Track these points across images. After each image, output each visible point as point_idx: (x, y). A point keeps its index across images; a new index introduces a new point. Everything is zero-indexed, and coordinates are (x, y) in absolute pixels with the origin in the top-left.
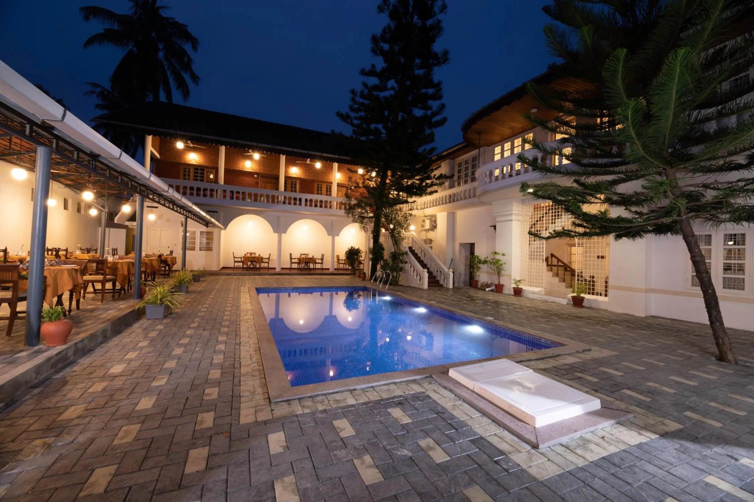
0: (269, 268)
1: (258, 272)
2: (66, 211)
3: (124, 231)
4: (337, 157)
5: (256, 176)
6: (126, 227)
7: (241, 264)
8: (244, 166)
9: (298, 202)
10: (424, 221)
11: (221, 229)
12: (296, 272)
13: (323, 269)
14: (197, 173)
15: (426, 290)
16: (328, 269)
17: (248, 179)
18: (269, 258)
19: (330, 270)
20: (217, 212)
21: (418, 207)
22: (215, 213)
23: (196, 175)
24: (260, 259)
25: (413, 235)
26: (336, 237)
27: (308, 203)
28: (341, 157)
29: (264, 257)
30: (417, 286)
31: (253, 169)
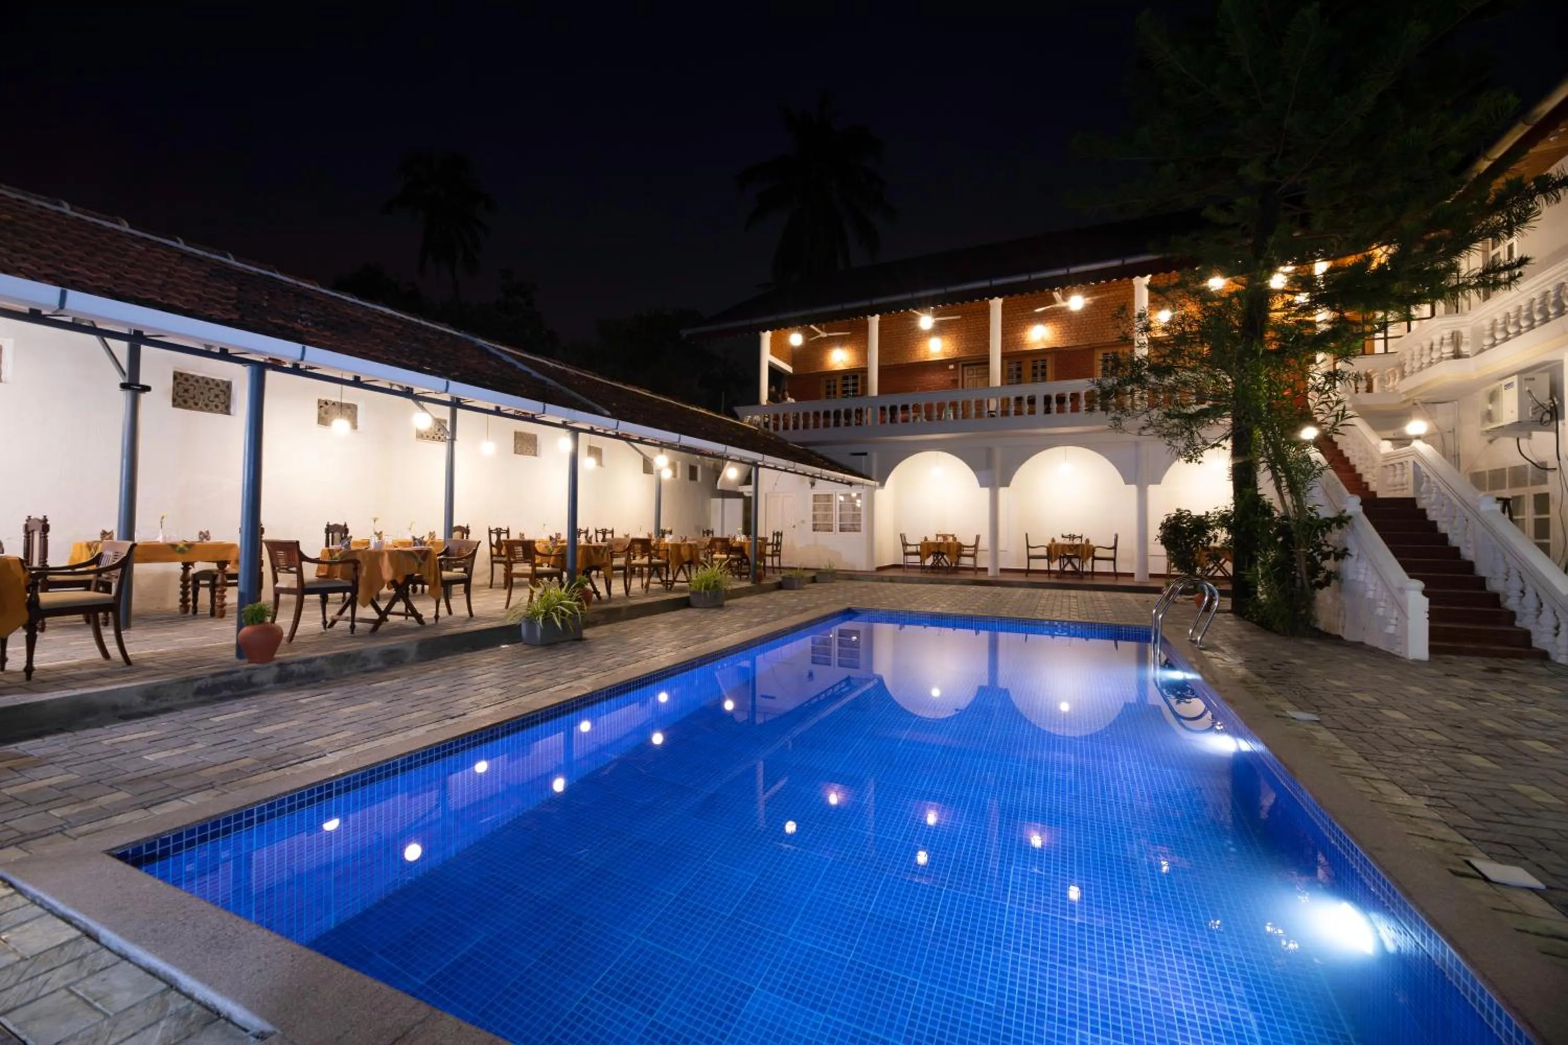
0: (975, 569)
1: (953, 577)
2: (646, 476)
3: (739, 502)
4: (1115, 263)
5: (951, 367)
6: (740, 495)
7: (917, 559)
8: (927, 351)
9: (1026, 408)
10: (1493, 397)
11: (875, 487)
12: (1043, 579)
13: (1116, 575)
14: (847, 385)
15: (1418, 663)
16: (1132, 575)
17: (937, 378)
18: (976, 546)
19: (1136, 578)
20: (865, 454)
21: (1464, 349)
22: (863, 457)
23: (845, 389)
24: (958, 549)
25: (1416, 453)
26: (1152, 489)
27: (1054, 406)
28: (1129, 261)
29: (963, 543)
30: (1383, 646)
31: (945, 354)
